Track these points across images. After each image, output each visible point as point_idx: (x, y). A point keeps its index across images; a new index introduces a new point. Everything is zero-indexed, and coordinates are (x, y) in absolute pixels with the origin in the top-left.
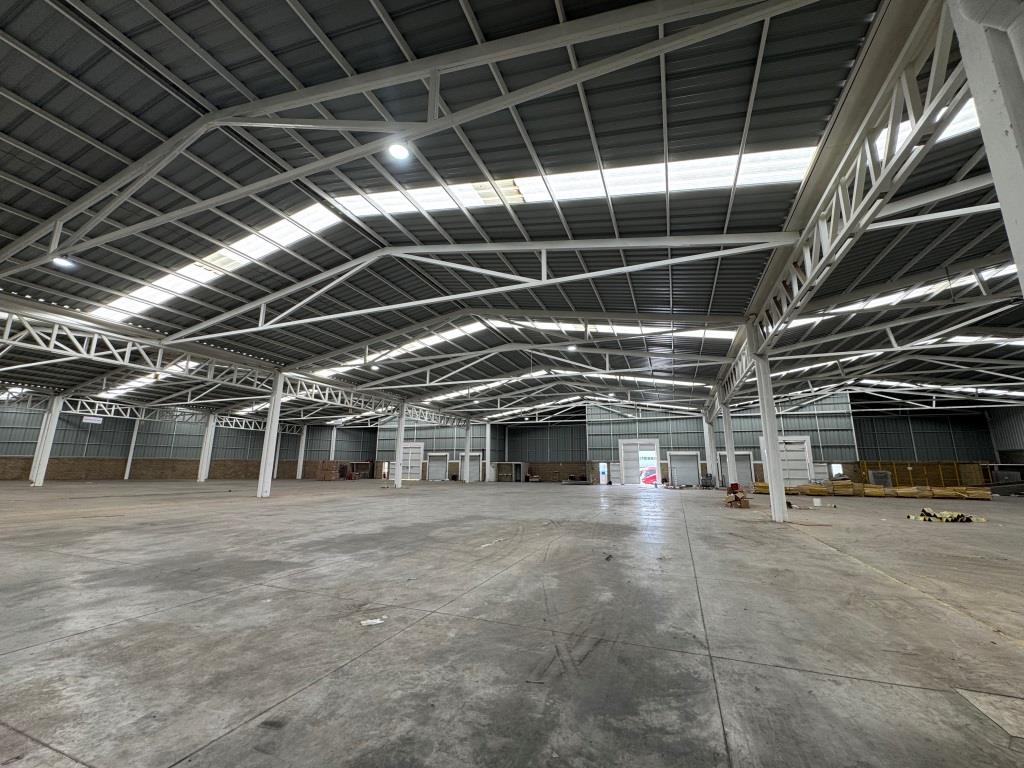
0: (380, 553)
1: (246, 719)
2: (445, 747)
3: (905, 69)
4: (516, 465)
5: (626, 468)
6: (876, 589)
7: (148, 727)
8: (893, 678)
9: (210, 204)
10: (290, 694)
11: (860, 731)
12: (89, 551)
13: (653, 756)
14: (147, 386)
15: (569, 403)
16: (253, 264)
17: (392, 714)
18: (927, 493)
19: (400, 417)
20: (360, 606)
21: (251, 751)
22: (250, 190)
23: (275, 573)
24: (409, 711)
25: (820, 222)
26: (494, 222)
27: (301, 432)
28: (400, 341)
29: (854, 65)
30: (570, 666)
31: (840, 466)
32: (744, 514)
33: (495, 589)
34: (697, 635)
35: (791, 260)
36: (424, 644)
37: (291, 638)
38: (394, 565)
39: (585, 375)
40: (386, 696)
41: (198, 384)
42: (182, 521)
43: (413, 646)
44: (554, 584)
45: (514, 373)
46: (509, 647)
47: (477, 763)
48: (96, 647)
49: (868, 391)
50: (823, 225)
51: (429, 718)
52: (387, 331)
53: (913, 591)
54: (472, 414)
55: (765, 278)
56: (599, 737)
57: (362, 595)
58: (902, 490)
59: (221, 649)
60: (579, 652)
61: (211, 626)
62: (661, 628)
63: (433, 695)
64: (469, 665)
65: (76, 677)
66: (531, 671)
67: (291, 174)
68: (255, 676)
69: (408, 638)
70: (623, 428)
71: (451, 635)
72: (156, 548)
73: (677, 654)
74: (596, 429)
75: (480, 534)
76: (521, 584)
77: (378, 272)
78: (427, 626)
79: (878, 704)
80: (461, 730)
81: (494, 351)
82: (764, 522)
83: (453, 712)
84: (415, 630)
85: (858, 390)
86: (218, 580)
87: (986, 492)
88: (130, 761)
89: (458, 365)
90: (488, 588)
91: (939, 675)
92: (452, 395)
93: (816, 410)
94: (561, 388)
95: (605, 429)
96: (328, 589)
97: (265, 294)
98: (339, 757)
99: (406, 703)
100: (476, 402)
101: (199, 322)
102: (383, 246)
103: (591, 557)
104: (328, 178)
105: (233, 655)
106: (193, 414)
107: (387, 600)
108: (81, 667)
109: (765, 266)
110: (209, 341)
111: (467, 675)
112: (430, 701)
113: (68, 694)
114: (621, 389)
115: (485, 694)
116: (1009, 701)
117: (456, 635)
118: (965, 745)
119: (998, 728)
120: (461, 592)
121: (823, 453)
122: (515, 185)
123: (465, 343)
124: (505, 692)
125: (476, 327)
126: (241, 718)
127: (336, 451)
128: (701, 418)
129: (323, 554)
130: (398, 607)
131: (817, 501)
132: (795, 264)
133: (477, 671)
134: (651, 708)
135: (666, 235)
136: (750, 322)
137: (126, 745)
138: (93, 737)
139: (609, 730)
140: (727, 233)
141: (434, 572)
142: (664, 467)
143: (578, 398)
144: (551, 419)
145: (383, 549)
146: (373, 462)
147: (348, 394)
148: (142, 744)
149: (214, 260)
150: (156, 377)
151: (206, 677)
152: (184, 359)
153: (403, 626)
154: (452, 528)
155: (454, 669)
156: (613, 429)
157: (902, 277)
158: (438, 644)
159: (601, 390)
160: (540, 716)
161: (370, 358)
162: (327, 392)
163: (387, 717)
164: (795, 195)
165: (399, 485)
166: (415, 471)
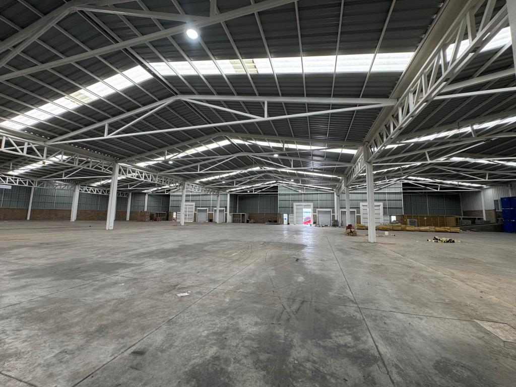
0: (180, 258)
1: (122, 350)
2: (237, 361)
3: (469, 10)
4: (242, 215)
5: (296, 217)
6: (424, 273)
7: (63, 358)
8: (444, 316)
9: (72, 60)
10: (145, 335)
11: (437, 342)
12: (11, 259)
13: (345, 360)
14: (38, 169)
15: (270, 184)
16: (101, 100)
17: (204, 344)
18: (433, 230)
19: (183, 189)
20: (175, 286)
21: (128, 369)
22: (97, 53)
23: (124, 269)
24: (213, 342)
25: (410, 94)
26: (240, 83)
27: (128, 196)
28: (184, 149)
29: (443, 6)
30: (291, 314)
31: (395, 217)
32: (354, 239)
33: (245, 276)
34: (350, 297)
35: (391, 114)
36: (214, 306)
37: (140, 304)
38: (189, 265)
39: (279, 170)
40: (199, 334)
41: (68, 168)
42: (65, 242)
43: (208, 307)
44: (273, 273)
45: (243, 168)
46: (258, 306)
47: (257, 369)
48: (24, 313)
49: (410, 182)
50: (411, 96)
51: (226, 345)
52: (177, 143)
53: (440, 274)
54: (220, 188)
55: (376, 123)
56: (315, 351)
57: (174, 281)
58: (422, 228)
59: (100, 312)
60: (295, 307)
61: (92, 299)
62: (331, 294)
63: (224, 332)
64: (240, 316)
65: (14, 330)
66: (273, 318)
67: (122, 45)
68: (122, 326)
69: (205, 302)
70: (296, 197)
71: (227, 300)
72: (53, 257)
73: (342, 307)
74: (283, 197)
75: (230, 248)
76: (257, 273)
77: (173, 109)
78: (213, 296)
79: (442, 328)
80: (244, 351)
81: (235, 156)
82: (366, 243)
83: (237, 341)
84: (207, 298)
85: (406, 181)
86: (91, 274)
87: (457, 229)
88: (55, 379)
89: (214, 163)
90: (240, 276)
91: (464, 313)
92: (211, 179)
93: (386, 191)
94: (266, 176)
95: (287, 197)
96: (155, 277)
97: (107, 118)
98: (180, 370)
99: (211, 337)
100: (224, 182)
101: (68, 133)
102: (177, 94)
103: (288, 260)
104: (145, 50)
105: (109, 315)
106: (66, 185)
107: (189, 283)
108: (15, 325)
109: (377, 116)
110: (75, 144)
111: (240, 321)
112: (223, 336)
113: (10, 341)
114: (297, 178)
115: (252, 331)
116: (497, 325)
117: (230, 300)
118: (485, 346)
119: (497, 337)
120: (228, 278)
121: (388, 211)
122: (253, 62)
123: (219, 151)
124: (263, 329)
125: (226, 143)
126: (119, 350)
127: (147, 206)
128: (333, 193)
129: (148, 259)
130: (196, 286)
131: (387, 233)
132: (393, 116)
133: (245, 319)
134: (338, 335)
135: (331, 97)
136: (365, 145)
137: (51, 370)
138: (30, 366)
139: (320, 347)
140: (362, 97)
141: (211, 268)
142: (315, 217)
143: (275, 181)
144: (260, 192)
145: (181, 256)
146: (168, 212)
147: (155, 176)
148: (61, 368)
149: (77, 96)
150: (44, 163)
151: (94, 328)
152: (60, 153)
153: (200, 296)
154: (215, 246)
155: (233, 319)
156: (291, 197)
157: (438, 126)
158: (221, 305)
159: (286, 178)
160: (283, 341)
161: (168, 157)
162: (143, 175)
163: (202, 346)
164: (399, 79)
165: (183, 224)
166: (190, 217)
